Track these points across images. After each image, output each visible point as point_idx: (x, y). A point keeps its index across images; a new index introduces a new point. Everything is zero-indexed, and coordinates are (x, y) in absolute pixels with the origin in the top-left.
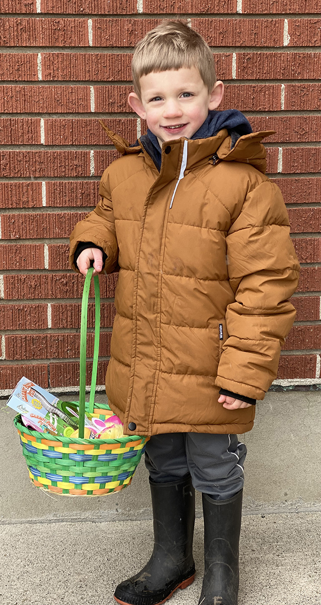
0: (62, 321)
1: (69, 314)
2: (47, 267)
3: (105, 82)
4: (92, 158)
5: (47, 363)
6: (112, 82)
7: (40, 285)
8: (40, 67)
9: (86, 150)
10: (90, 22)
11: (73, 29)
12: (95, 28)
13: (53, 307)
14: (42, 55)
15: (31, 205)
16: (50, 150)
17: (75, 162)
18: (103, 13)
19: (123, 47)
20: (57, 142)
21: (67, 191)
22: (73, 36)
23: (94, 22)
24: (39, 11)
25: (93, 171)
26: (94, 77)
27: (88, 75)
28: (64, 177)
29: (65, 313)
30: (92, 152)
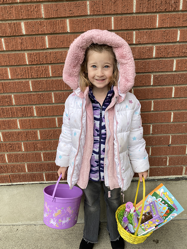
0: (12, 160)
1: (14, 158)
2: (2, 140)
3: (13, 65)
4: (13, 98)
5: (9, 174)
6: (16, 65)
9: (11, 94)
12: (5, 42)
13: (7, 155)
17: (7, 100)
18: (8, 35)
19: (19, 50)
21: (5, 112)
23: (5, 40)
25: (14, 103)
26: (8, 64)
27: (5, 63)
28: (3, 106)
29: (12, 157)
30: (13, 95)
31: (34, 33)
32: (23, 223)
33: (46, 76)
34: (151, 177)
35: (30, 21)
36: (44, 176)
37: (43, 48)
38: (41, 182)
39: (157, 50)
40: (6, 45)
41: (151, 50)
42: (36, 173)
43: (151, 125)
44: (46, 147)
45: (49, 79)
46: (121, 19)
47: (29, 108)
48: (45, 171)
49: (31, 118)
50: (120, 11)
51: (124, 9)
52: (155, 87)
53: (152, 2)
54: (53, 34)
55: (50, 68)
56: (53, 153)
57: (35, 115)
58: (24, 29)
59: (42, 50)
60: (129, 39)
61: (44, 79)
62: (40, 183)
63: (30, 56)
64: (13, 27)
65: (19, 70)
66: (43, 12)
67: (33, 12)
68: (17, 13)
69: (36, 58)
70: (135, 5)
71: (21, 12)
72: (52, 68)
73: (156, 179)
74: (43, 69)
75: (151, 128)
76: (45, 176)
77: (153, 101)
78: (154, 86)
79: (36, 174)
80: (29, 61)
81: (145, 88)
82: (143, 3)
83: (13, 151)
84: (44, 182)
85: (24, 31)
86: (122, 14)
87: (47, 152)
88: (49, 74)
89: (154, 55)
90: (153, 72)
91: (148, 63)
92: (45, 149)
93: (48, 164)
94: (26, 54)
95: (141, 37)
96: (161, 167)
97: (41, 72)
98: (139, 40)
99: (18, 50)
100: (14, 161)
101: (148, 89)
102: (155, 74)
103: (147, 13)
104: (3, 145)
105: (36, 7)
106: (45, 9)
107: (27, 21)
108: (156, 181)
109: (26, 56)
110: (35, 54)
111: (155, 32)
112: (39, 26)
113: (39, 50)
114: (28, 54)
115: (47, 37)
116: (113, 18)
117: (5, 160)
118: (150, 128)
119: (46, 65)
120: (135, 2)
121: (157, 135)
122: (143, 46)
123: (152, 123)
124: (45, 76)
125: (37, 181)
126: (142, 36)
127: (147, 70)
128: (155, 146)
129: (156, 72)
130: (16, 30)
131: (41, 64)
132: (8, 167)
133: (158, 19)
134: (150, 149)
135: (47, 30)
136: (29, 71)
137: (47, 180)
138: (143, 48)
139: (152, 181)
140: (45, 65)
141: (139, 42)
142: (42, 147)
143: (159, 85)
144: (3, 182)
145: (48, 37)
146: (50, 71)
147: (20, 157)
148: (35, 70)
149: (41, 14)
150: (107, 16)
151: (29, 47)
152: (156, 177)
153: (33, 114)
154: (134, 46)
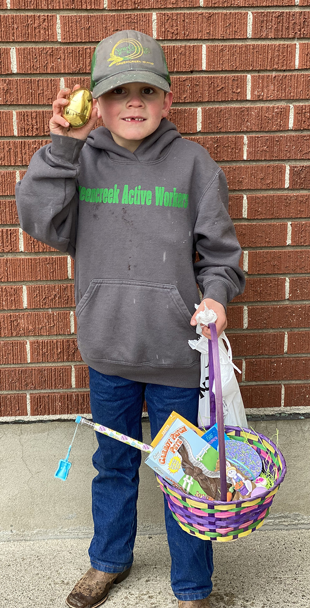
31: (35, 72)
35: (29, 46)
39: (297, 114)
41: (284, 113)
43: (287, 278)
46: (222, 50)
50: (220, 35)
51: (228, 31)
52: (295, 193)
53: (285, 20)
58: (15, 63)
60: (237, 90)
63: (22, 117)
66: (59, 31)
67: (37, 30)
68: (4, 30)
69: (36, 122)
70: (251, 23)
71: (13, 29)
75: (287, 285)
76: (31, 402)
77: (289, 223)
78: (291, 190)
79: (9, 396)
80: (20, 129)
81: (271, 193)
82: (266, 20)
84: (26, 418)
86: (223, 40)
87: (40, 339)
89: (291, 125)
90: (289, 160)
91: (278, 141)
92: (36, 333)
93: (40, 371)
94: (14, 113)
95: (263, 86)
98: (258, 92)
101: (280, 197)
102: (293, 164)
103: (275, 39)
105: (45, 20)
106: (64, 25)
107: (23, 46)
108: (300, 419)
109: (15, 118)
110: (34, 114)
111: (293, 77)
112: (48, 57)
113: (44, 106)
114: (19, 114)
115: (62, 79)
116: (204, 47)
118: (285, 286)
120: (252, 19)
121: (301, 302)
122: (267, 105)
123: (290, 274)
125: (8, 415)
126: (265, 85)
127: (275, 155)
129: (295, 160)
133: (297, 51)
134: (286, 336)
136: (19, 150)
137: (33, 414)
138: (268, 108)
139: (291, 419)
141: (259, 96)
142: (30, 327)
143: (303, 189)
145: (66, 81)
148: (31, 149)
149: (54, 34)
150: (191, 44)
151: (22, 99)
152: (301, 407)
153: (17, 248)
154: (248, 105)
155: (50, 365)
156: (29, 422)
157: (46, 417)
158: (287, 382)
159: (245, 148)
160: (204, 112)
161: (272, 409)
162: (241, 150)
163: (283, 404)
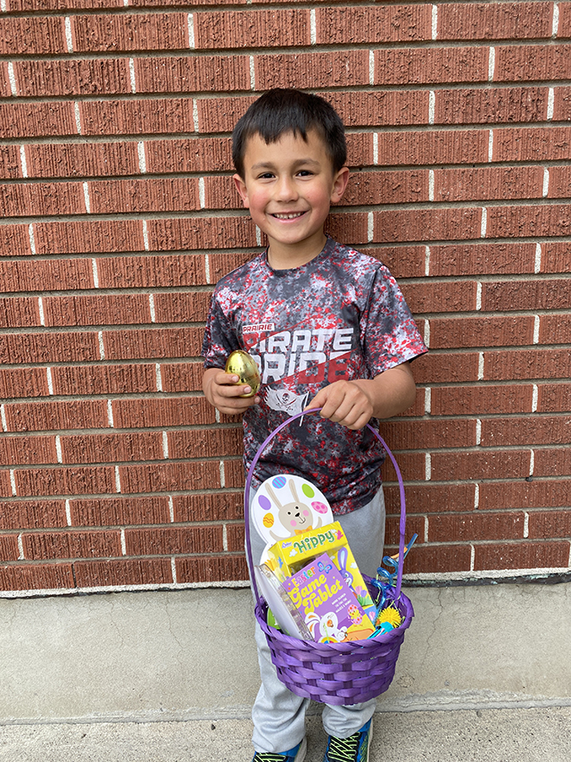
0: (82, 518)
1: (90, 511)
2: (60, 460)
3: (108, 253)
4: (101, 340)
5: (72, 561)
6: (115, 253)
7: (55, 480)
8: (32, 240)
9: (94, 331)
10: (86, 185)
11: (66, 194)
12: (91, 192)
13: (72, 503)
14: (33, 226)
15: (36, 394)
16: (53, 332)
17: (82, 345)
18: (100, 174)
19: (127, 213)
20: (59, 323)
21: (75, 377)
22: (67, 202)
23: (91, 185)
24: (25, 175)
25: (103, 354)
26: (95, 248)
27: (88, 246)
28: (71, 362)
29: (85, 510)
30: (100, 333)
31: (168, 171)
32: (101, 715)
33: (196, 282)
34: (479, 572)
35: (161, 139)
36: (173, 567)
37: (192, 208)
38: (162, 586)
39: (491, 217)
40: (93, 200)
41: (474, 218)
42: (150, 558)
43: (478, 420)
44: (185, 479)
45: (201, 291)
46: (397, 139)
47: (144, 369)
48: (175, 553)
49: (147, 397)
50: (395, 120)
51: (405, 115)
52: (488, 316)
53: (475, 100)
54: (218, 172)
55: (207, 260)
56: (202, 497)
57: (160, 388)
58: (144, 160)
59: (186, 212)
60: (417, 189)
61: (188, 291)
62: (159, 590)
63: (154, 227)
64: (116, 153)
65: (122, 264)
66: (196, 118)
67: (169, 119)
68: (128, 119)
69: (172, 233)
70: (433, 105)
71: (140, 118)
72: (212, 261)
73: (493, 577)
74: (189, 263)
75: (479, 427)
76: (176, 568)
77: (481, 353)
78: (483, 312)
79: (150, 562)
80: (153, 242)
81: (459, 317)
82: (452, 101)
83: (90, 491)
84: (172, 586)
85: (144, 165)
86: (400, 127)
87: (185, 495)
88: (202, 276)
89: (483, 233)
90: (480, 276)
91: (467, 252)
92: (180, 486)
93: (186, 533)
94: (145, 222)
95: (449, 183)
96: (506, 542)
97: (182, 272)
98: (443, 191)
99: (123, 213)
100: (90, 521)
101: (470, 321)
102: (485, 280)
103: (463, 125)
104: (61, 473)
105: (178, 105)
106: (202, 110)
107: (152, 140)
108: (493, 584)
109: (145, 228)
110: (168, 223)
111: (485, 172)
112: (184, 152)
113: (180, 213)
114: (150, 224)
115: (202, 179)
116: (376, 136)
117: (63, 519)
118: (475, 429)
119: (197, 254)
120: (434, 99)
121: (494, 449)
122: (453, 207)
123: (481, 415)
124: (192, 281)
125: (151, 582)
126: (452, 181)
127: (465, 269)
128: (489, 482)
129: (488, 275)
130: (124, 162)
131: (182, 251)
132: (69, 538)
133: (491, 139)
134: (477, 489)
135: (204, 163)
136: (151, 267)
137: (179, 581)
138: (455, 211)
139: (481, 585)
140: (194, 255)
141: (444, 196)
142: (173, 481)
143: (498, 311)
144: (53, 586)
145: (206, 181)
146: (207, 270)
147: (108, 509)
148: (166, 267)
149: (189, 124)
150: (360, 132)
151: (153, 206)
152: (494, 571)
153: (155, 387)
154: (431, 208)
155: (198, 524)
156: (175, 590)
157: (194, 585)
158: (477, 543)
159: (427, 262)
160: (376, 217)
161: (459, 573)
162: (422, 264)
163: (472, 568)
